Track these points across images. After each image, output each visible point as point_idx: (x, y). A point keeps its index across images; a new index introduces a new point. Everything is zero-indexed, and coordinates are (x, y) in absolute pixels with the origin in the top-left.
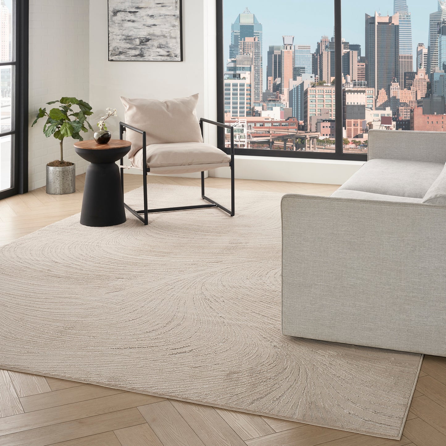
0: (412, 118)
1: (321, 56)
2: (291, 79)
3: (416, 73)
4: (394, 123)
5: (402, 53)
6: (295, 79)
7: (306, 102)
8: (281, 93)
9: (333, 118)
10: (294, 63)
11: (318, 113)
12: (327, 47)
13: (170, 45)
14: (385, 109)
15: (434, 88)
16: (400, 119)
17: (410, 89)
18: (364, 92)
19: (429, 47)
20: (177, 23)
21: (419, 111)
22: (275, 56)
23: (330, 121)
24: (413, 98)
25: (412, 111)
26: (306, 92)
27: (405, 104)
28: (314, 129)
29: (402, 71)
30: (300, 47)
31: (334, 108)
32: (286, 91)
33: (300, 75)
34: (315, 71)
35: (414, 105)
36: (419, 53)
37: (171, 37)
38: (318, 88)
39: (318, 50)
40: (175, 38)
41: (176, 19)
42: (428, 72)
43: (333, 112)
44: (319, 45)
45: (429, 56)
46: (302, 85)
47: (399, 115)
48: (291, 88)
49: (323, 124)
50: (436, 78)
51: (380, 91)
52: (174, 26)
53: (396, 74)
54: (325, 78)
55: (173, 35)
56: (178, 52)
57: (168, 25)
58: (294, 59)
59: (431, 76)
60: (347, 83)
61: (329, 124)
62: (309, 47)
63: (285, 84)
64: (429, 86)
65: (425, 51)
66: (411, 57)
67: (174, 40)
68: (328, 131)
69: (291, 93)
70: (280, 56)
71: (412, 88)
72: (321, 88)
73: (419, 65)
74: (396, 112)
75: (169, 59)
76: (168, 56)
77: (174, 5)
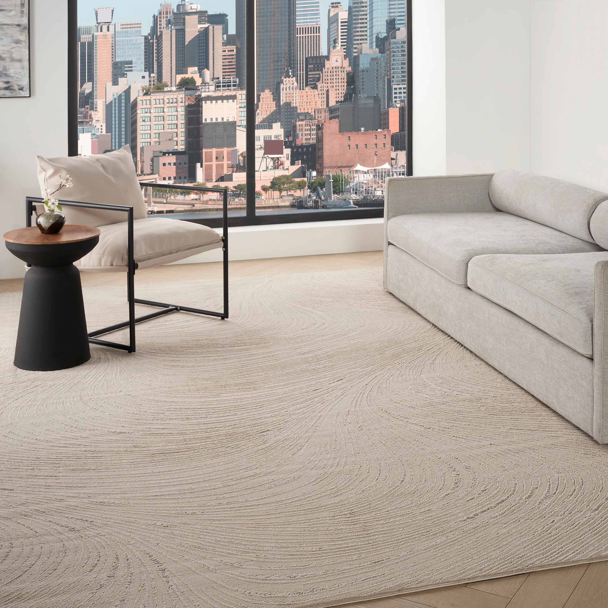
0: (320, 140)
1: (160, 39)
2: (110, 84)
3: (327, 58)
4: (287, 151)
5: (300, 23)
6: (115, 82)
7: (134, 123)
8: (92, 108)
9: (181, 147)
10: (114, 55)
11: (154, 140)
12: (169, 22)
13: (11, 72)
14: (271, 127)
15: (359, 84)
16: (298, 143)
17: (315, 87)
18: (234, 98)
19: (350, 8)
20: (24, 37)
21: (331, 127)
22: (83, 44)
23: (175, 153)
24: (320, 104)
25: (319, 128)
26: (135, 104)
27: (307, 116)
28: (147, 170)
29: (301, 56)
30: (125, 26)
31: (181, 130)
32: (100, 104)
33: (123, 75)
34: (149, 67)
35: (324, 116)
36: (332, 20)
37: (12, 60)
38: (154, 97)
39: (154, 29)
40: (20, 61)
41: (22, 31)
42: (348, 54)
43: (181, 138)
44: (155, 19)
45: (350, 24)
46: (128, 92)
47: (295, 136)
48: (110, 99)
49: (163, 160)
50: (364, 63)
51: (263, 95)
52: (18, 42)
53: (291, 63)
54: (166, 78)
55: (16, 56)
56: (25, 82)
57: (6, 41)
58: (114, 48)
59: (354, 62)
60: (204, 83)
61: (172, 159)
62: (139, 25)
63: (99, 92)
64: (351, 79)
65: (343, 15)
66: (318, 30)
67: (18, 64)
68: (172, 171)
69: (109, 108)
70: (91, 45)
71: (319, 85)
72: (159, 96)
73: (332, 43)
74: (291, 131)
75: (8, 93)
76: (7, 89)
77: (19, 8)
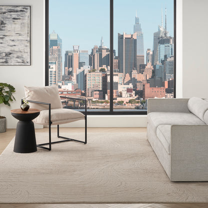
0: (144, 89)
1: (94, 56)
2: (78, 69)
3: (146, 65)
4: (134, 92)
5: (138, 54)
6: (80, 68)
7: (86, 81)
8: (72, 76)
9: (101, 89)
10: (79, 60)
11: (92, 86)
12: (97, 51)
13: (24, 56)
14: (129, 85)
15: (156, 73)
16: (137, 90)
17: (143, 74)
18: (117, 75)
19: (153, 51)
20: (29, 45)
21: (147, 85)
22: (69, 56)
23: (98, 91)
24: (144, 78)
25: (144, 86)
26: (86, 76)
27: (140, 82)
28: (90, 95)
29: (138, 64)
30: (82, 51)
31: (101, 84)
32: (75, 75)
33: (82, 66)
34: (90, 64)
35: (145, 82)
36: (148, 54)
37: (25, 52)
38: (92, 73)
39: (92, 53)
40: (27, 53)
41: (28, 42)
42: (152, 64)
43: (101, 86)
44: (92, 50)
45: (153, 56)
46: (84, 71)
47: (136, 88)
48: (78, 73)
49: (95, 93)
50: (157, 67)
51: (126, 75)
52: (26, 46)
53: (135, 66)
54: (96, 68)
55: (26, 51)
57: (23, 46)
58: (79, 58)
59: (154, 67)
60: (108, 70)
61: (98, 92)
62: (87, 51)
63: (74, 71)
64: (154, 72)
65: (151, 53)
66: (143, 56)
67: (26, 54)
68: (98, 96)
69: (77, 76)
70: (72, 56)
71: (144, 73)
72: (94, 73)
73: (148, 61)
74: (135, 86)
75: (23, 64)
76: (23, 62)
77: (27, 34)
